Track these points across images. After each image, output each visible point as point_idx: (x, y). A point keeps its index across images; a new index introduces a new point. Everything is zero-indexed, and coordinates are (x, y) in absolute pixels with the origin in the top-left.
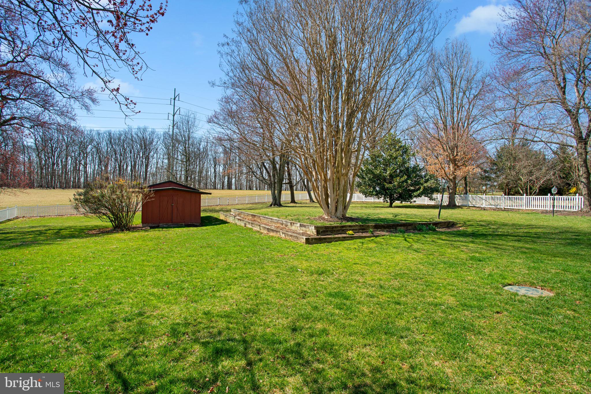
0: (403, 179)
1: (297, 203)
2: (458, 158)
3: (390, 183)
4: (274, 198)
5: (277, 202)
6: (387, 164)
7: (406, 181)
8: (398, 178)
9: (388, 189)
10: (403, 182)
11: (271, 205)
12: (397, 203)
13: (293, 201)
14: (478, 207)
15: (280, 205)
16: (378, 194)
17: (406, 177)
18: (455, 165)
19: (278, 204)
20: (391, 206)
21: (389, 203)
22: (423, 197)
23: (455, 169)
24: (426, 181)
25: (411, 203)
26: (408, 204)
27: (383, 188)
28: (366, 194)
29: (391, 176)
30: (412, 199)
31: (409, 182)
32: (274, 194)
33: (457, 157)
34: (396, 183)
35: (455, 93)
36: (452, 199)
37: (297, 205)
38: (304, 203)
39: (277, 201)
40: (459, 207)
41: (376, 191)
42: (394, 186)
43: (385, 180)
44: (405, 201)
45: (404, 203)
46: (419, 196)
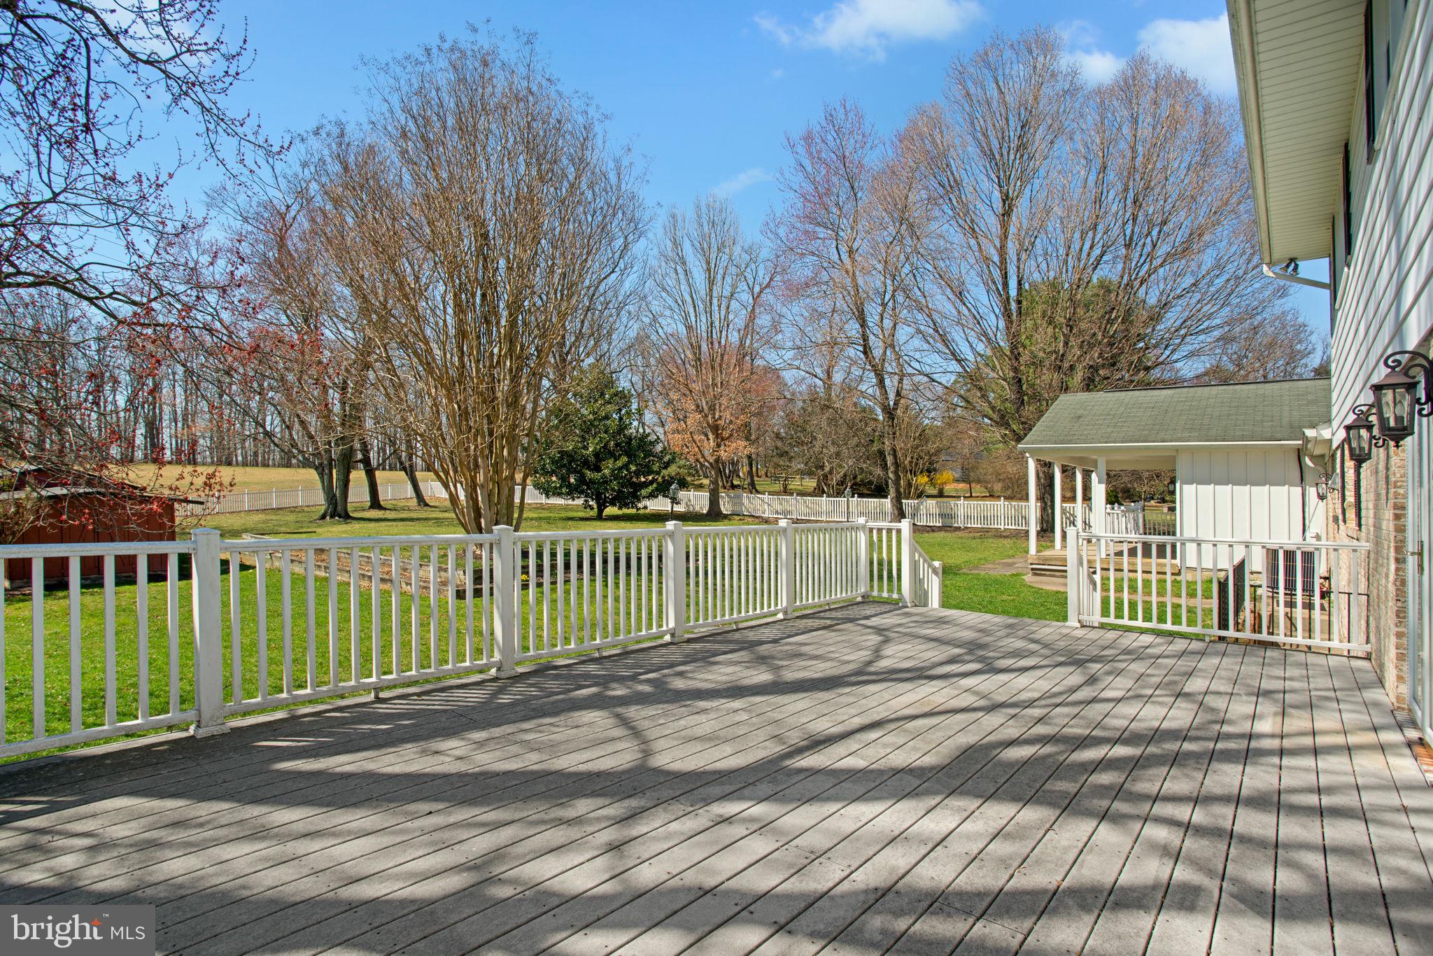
0: (619, 463)
1: (385, 509)
2: (721, 422)
3: (598, 469)
4: (331, 498)
5: (337, 510)
6: (588, 429)
7: (626, 466)
8: (611, 461)
9: (592, 482)
10: (620, 469)
11: (323, 517)
12: (610, 510)
13: (375, 504)
14: (757, 517)
15: (346, 517)
16: (572, 491)
17: (625, 459)
18: (717, 437)
19: (343, 515)
20: (599, 517)
21: (596, 510)
22: (660, 497)
23: (719, 446)
24: (667, 465)
25: (638, 510)
26: (633, 511)
27: (582, 479)
28: (547, 491)
29: (597, 454)
30: (639, 501)
31: (633, 468)
32: (328, 490)
33: (719, 422)
34: (607, 472)
35: (715, 294)
36: (714, 502)
37: (389, 515)
38: (403, 509)
39: (339, 508)
40: (726, 517)
41: (569, 485)
42: (604, 476)
43: (586, 463)
44: (626, 505)
45: (625, 511)
46: (652, 496)
